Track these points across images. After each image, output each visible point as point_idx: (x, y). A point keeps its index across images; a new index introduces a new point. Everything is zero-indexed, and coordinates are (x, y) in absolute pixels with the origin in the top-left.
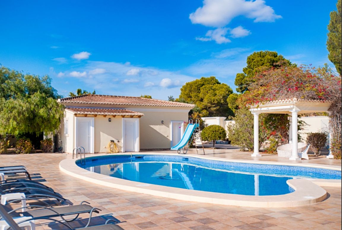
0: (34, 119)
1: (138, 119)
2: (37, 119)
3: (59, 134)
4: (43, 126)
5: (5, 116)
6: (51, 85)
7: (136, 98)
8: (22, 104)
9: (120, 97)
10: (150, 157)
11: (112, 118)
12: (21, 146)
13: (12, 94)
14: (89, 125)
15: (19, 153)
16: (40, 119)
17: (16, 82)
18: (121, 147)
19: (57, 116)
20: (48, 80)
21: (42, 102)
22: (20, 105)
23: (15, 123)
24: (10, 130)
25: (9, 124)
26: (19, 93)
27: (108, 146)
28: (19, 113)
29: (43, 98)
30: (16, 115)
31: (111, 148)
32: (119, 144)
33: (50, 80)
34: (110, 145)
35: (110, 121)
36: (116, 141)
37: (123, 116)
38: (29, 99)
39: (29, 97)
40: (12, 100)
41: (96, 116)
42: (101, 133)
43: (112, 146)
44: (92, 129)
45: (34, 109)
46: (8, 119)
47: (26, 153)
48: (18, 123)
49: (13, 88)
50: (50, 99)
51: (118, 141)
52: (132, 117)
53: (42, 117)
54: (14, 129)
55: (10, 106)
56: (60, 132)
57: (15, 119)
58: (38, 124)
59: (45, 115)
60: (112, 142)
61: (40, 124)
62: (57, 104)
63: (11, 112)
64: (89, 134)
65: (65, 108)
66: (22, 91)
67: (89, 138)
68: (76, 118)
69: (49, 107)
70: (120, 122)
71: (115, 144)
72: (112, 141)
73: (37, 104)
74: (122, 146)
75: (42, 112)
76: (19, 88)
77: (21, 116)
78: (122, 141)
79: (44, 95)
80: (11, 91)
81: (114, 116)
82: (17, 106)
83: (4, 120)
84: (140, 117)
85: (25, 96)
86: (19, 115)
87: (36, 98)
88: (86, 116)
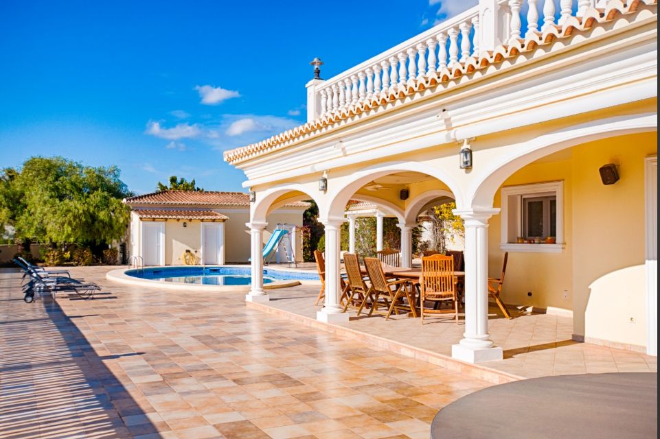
0: (93, 223)
1: (222, 224)
2: (96, 223)
3: (126, 242)
4: (104, 232)
5: (59, 221)
6: (120, 179)
7: (235, 194)
8: (78, 206)
9: (212, 192)
10: (228, 269)
11: (188, 223)
12: (79, 256)
13: (68, 193)
14: (159, 231)
15: (77, 265)
16: (101, 224)
17: (73, 178)
18: (199, 259)
19: (121, 220)
20: (115, 172)
21: (104, 202)
22: (76, 208)
23: (70, 229)
24: (64, 237)
25: (63, 231)
26: (75, 193)
27: (182, 257)
28: (75, 217)
29: (105, 198)
30: (72, 219)
31: (186, 260)
32: (196, 255)
33: (119, 171)
34: (185, 257)
35: (185, 226)
36: (193, 251)
37: (202, 220)
38: (88, 200)
39: (88, 197)
40: (67, 201)
41: (166, 219)
42: (174, 241)
43: (188, 257)
44: (162, 236)
45: (94, 212)
46: (63, 224)
47: (86, 265)
48: (73, 230)
49: (68, 186)
50: (113, 199)
51: (196, 251)
52: (214, 221)
53: (102, 221)
54: (69, 236)
55: (65, 209)
56: (128, 240)
57: (70, 224)
58: (98, 230)
59: (107, 219)
60: (188, 253)
61: (100, 230)
62: (121, 205)
63: (66, 216)
64: (158, 242)
65: (131, 210)
66: (80, 190)
67: (159, 246)
68: (141, 222)
69: (111, 208)
70: (198, 227)
71: (192, 255)
72: (188, 251)
73: (97, 206)
74: (201, 257)
75: (102, 215)
76: (76, 186)
77: (77, 220)
78: (201, 251)
79: (106, 194)
80: (67, 189)
81: (190, 220)
82: (73, 209)
83: (58, 225)
84: (224, 220)
85: (83, 194)
86: (74, 220)
87: (96, 197)
88: (154, 220)
